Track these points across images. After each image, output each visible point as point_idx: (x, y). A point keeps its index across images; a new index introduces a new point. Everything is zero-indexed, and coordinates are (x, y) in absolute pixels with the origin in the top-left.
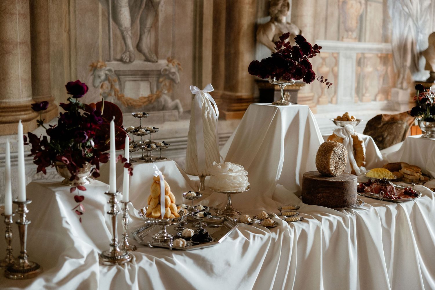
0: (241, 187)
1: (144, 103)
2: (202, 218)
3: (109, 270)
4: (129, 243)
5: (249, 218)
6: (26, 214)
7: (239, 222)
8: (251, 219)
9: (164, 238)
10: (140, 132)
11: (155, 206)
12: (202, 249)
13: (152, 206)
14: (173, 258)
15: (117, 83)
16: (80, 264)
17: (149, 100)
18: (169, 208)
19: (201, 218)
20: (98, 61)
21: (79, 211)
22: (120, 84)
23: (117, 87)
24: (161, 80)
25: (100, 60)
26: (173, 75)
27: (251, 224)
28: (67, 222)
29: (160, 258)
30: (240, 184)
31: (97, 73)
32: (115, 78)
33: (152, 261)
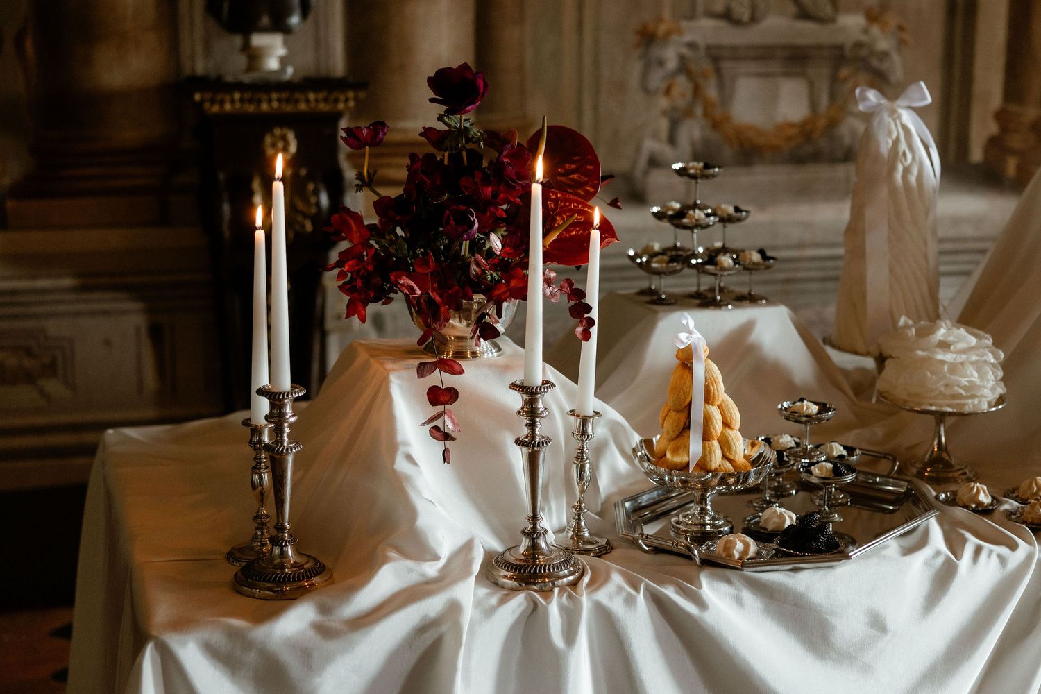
0: (973, 397)
1: (789, 139)
2: (829, 481)
3: (502, 601)
4: (589, 533)
5: (984, 492)
6: (291, 426)
7: (952, 502)
8: (993, 498)
9: (705, 528)
10: (688, 218)
11: (677, 433)
12: (795, 570)
13: (668, 433)
14: (700, 587)
15: (712, 81)
16: (423, 575)
17: (805, 131)
18: (715, 443)
19: (826, 481)
20: (659, 20)
21: (442, 429)
22: (721, 85)
23: (712, 92)
24: (844, 72)
25: (667, 13)
26: (881, 60)
27: (985, 511)
28: (409, 458)
29: (660, 583)
30: (972, 390)
31: (656, 52)
32: (707, 66)
33: (637, 589)
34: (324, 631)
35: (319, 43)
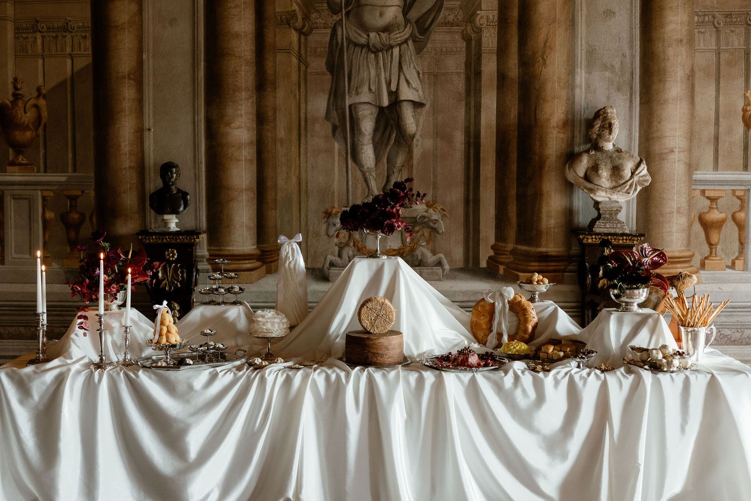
17: (400, 252)
21: (83, 327)
24: (417, 228)
26: (435, 224)
28: (76, 335)
31: (331, 220)
33: (121, 371)
34: (35, 372)
35: (196, 217)
